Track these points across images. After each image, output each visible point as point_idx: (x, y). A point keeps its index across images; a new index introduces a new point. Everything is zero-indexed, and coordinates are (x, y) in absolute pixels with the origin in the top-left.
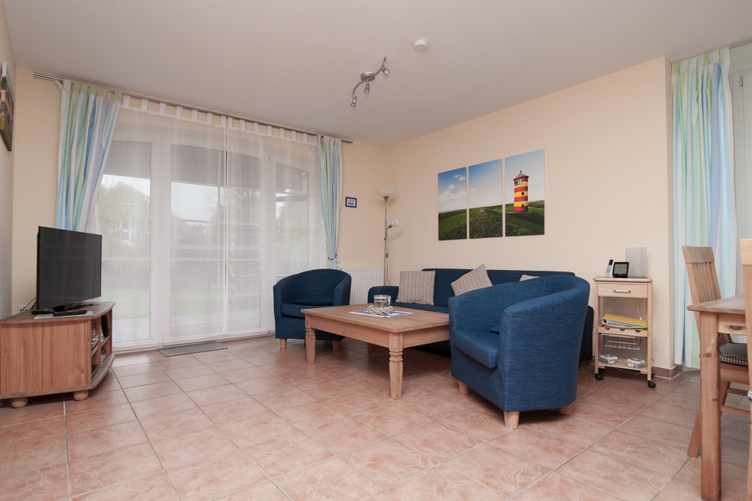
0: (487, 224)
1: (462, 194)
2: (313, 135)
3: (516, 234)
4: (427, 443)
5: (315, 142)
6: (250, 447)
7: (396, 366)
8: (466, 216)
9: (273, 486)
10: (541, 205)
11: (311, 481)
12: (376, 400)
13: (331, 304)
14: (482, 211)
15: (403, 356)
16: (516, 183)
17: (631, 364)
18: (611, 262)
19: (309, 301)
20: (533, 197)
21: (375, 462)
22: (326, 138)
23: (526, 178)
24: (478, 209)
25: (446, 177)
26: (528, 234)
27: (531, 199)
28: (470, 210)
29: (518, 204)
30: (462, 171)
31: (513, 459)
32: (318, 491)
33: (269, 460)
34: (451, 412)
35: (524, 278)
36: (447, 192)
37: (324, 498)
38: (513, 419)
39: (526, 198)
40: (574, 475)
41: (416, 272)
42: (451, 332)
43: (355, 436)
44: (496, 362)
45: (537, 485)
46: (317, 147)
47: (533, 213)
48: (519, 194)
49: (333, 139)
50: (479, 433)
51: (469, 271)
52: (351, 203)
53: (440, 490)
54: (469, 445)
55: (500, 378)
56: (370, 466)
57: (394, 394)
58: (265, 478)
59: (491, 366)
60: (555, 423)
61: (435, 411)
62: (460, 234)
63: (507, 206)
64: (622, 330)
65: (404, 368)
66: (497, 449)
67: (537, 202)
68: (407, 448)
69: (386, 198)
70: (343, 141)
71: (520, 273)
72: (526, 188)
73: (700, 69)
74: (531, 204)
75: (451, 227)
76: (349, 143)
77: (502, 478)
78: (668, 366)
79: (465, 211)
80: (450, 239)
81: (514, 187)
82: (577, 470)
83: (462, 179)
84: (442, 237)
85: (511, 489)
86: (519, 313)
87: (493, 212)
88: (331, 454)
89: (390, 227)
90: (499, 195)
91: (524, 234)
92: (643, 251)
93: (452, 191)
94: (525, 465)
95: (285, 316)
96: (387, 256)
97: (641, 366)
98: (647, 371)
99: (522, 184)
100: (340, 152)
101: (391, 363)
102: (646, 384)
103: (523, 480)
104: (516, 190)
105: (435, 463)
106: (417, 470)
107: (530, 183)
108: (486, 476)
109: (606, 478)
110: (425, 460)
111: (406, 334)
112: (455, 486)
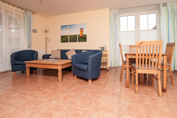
0: (73, 39)
1: (67, 31)
2: (23, 9)
3: (80, 42)
4: (75, 91)
5: (23, 11)
6: (22, 106)
7: (60, 74)
8: (68, 37)
9: (38, 114)
10: (86, 35)
11: (50, 109)
12: (55, 84)
13: (33, 60)
14: (72, 36)
15: (62, 71)
16: (80, 30)
17: (105, 67)
18: (100, 47)
19: (24, 59)
20: (84, 33)
21: (65, 98)
22: (27, 11)
23: (83, 29)
24: (72, 35)
25: (63, 27)
26: (83, 42)
27: (84, 34)
28: (69, 35)
29: (81, 35)
30: (67, 26)
31: (94, 89)
32: (54, 111)
33: (32, 107)
34: (76, 83)
35: (83, 51)
36: (63, 31)
37: (57, 112)
38: (90, 81)
39: (83, 34)
40: (107, 89)
41: (56, 51)
42: (72, 64)
43: (55, 93)
44: (87, 69)
45: (102, 93)
46: (24, 13)
47: (84, 37)
48: (81, 33)
49: (29, 12)
50: (84, 86)
51: (70, 50)
52: (35, 31)
53: (85, 100)
54: (84, 88)
55: (88, 72)
56: (64, 100)
57: (60, 81)
58: (34, 113)
59: (86, 70)
60: (97, 80)
61: (72, 83)
62: (67, 41)
63: (78, 35)
64: (103, 61)
65: (62, 74)
66: (90, 88)
67: (85, 35)
68: (71, 93)
69: (46, 31)
70: (32, 13)
71: (82, 50)
72: (83, 31)
73: (114, 12)
74: (84, 35)
75: (64, 39)
76: (34, 14)
77: (95, 93)
78: (109, 67)
79: (68, 36)
80: (64, 42)
81: (80, 31)
82: (107, 88)
83: (67, 28)
84: (62, 42)
85: (98, 95)
86: (92, 57)
87: (75, 36)
88: (51, 100)
89: (48, 38)
90: (76, 32)
91: (82, 42)
92: (106, 45)
93: (64, 31)
94: (97, 90)
95: (15, 64)
96: (46, 46)
97: (106, 67)
98: (107, 68)
99: (82, 30)
100: (32, 16)
101: (59, 73)
102: (107, 71)
103: (99, 93)
104: (80, 32)
105: (80, 94)
106: (77, 97)
107: (84, 30)
108: (92, 94)
109: (112, 88)
110: (77, 94)
111: (62, 65)
112: (87, 98)
